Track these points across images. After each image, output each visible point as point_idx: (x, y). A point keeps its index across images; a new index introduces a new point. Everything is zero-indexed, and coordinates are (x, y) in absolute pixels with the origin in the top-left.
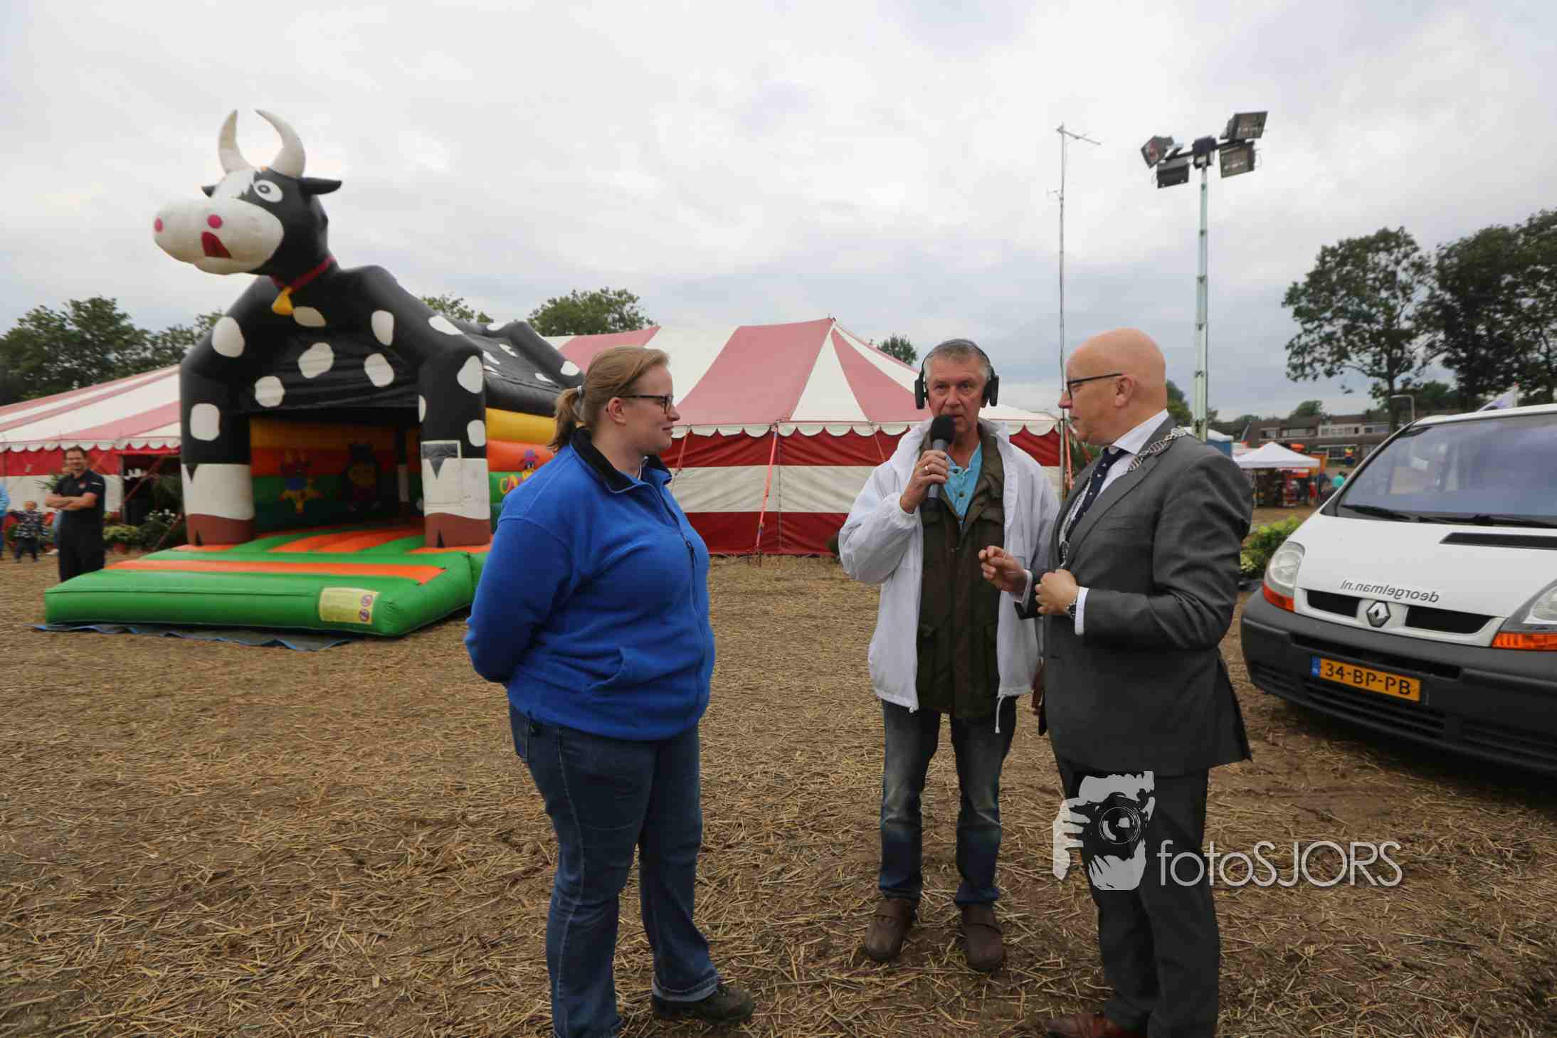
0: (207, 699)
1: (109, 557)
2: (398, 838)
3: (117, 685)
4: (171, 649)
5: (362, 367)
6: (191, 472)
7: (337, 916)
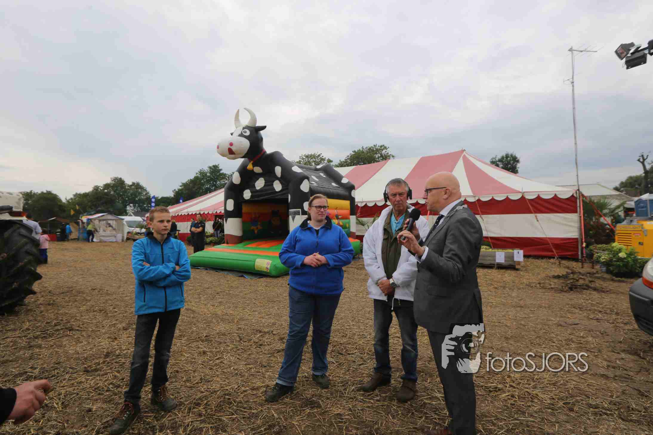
0: (220, 290)
1: (205, 247)
2: (252, 335)
3: (200, 284)
4: (216, 275)
5: (273, 185)
6: (226, 221)
7: (229, 351)
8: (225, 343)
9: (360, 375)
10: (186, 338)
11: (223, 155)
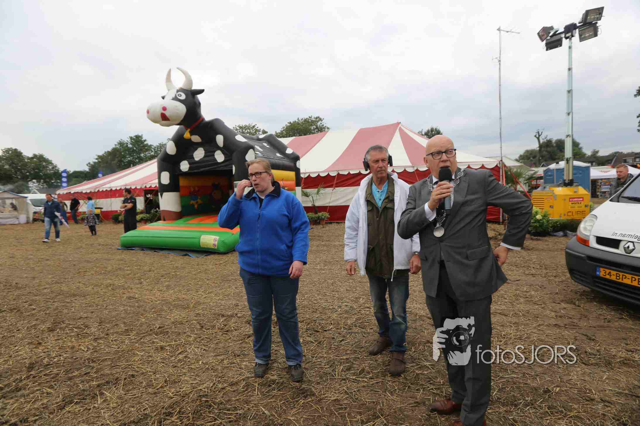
0: (164, 273)
1: (138, 225)
2: (214, 320)
4: (155, 256)
6: (162, 195)
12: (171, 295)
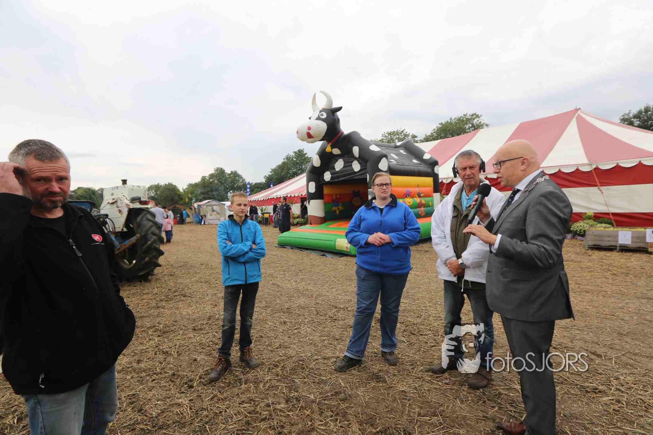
1: (291, 227)
2: (328, 310)
3: (286, 262)
5: (351, 165)
6: (309, 202)
7: (307, 323)
8: (304, 315)
9: (431, 356)
10: (270, 309)
11: (303, 140)
12: (302, 286)
